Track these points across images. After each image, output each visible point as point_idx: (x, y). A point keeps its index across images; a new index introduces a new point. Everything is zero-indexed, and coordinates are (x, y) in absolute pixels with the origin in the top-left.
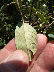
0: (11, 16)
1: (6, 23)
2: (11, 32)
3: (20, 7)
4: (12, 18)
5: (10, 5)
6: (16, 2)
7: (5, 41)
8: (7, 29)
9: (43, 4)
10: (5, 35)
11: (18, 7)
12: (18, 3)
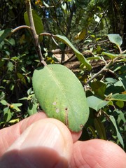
0: (21, 36)
1: (8, 53)
2: (19, 75)
3: (37, 36)
4: (24, 42)
5: (17, 31)
6: (30, 25)
7: (3, 93)
8: (10, 67)
9: (95, 16)
10: (5, 81)
11: (33, 35)
12: (33, 28)
